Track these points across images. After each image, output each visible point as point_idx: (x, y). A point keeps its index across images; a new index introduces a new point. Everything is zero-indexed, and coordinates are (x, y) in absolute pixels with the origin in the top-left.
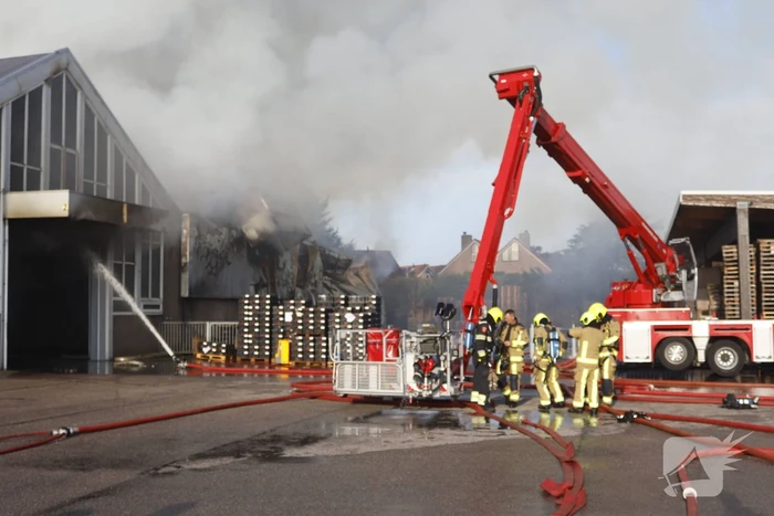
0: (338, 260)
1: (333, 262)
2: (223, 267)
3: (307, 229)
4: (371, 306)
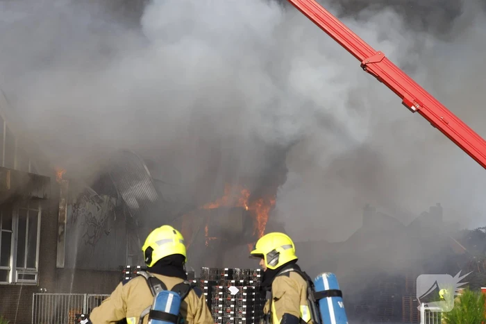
2: (101, 236)
4: (255, 280)
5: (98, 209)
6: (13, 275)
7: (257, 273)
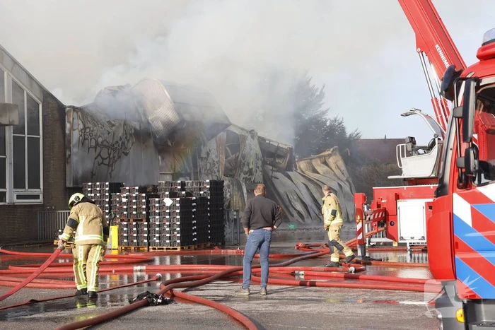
0: (278, 148)
1: (273, 150)
2: (119, 157)
3: (227, 118)
4: (206, 191)
5: (109, 133)
6: (11, 197)
7: (207, 184)
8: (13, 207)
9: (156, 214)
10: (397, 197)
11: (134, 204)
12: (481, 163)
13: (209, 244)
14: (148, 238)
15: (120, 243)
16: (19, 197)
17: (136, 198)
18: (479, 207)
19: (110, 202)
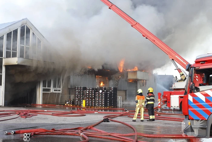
4: (112, 90)
6: (52, 90)
7: (112, 88)
8: (53, 94)
9: (97, 97)
10: (171, 94)
11: (90, 94)
12: (195, 87)
13: (112, 107)
14: (94, 104)
15: (86, 105)
16: (54, 90)
17: (91, 92)
18: (194, 98)
19: (83, 93)
